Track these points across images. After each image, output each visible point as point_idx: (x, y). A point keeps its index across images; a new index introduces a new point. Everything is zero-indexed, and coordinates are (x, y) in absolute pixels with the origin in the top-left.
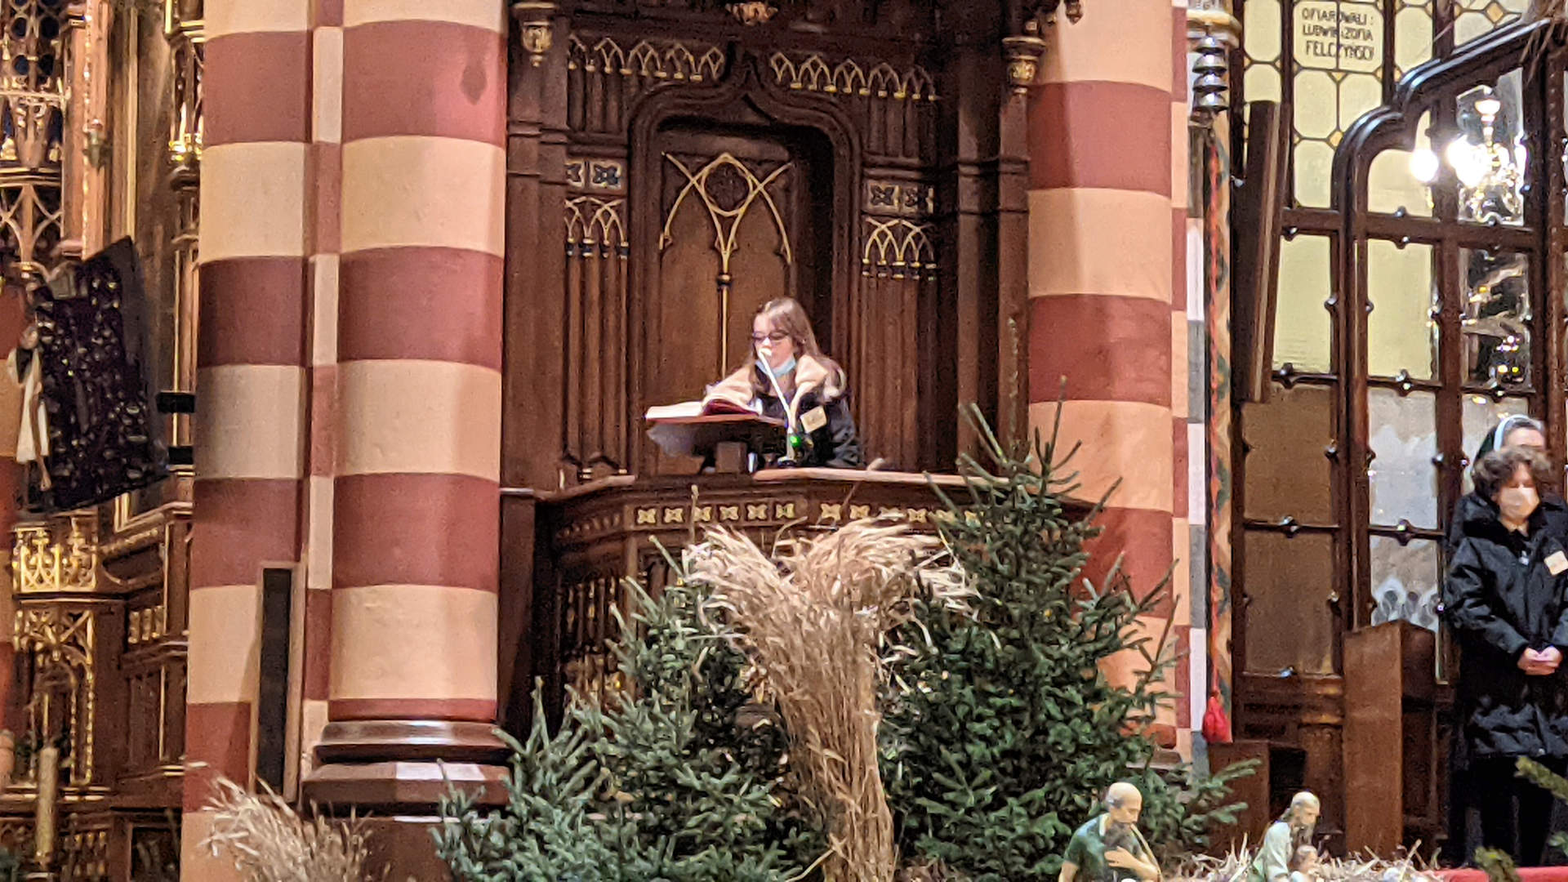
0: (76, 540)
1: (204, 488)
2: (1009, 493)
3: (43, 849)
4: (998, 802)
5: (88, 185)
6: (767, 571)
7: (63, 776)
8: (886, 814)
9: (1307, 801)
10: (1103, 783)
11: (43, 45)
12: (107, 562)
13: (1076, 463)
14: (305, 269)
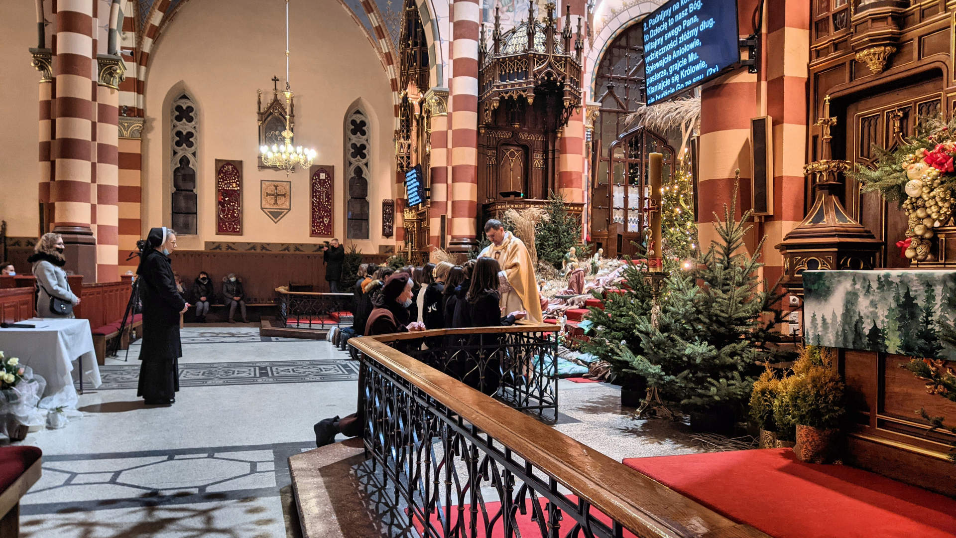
0: (413, 211)
1: (432, 203)
2: (556, 202)
3: (409, 259)
4: (553, 250)
5: (414, 156)
6: (518, 215)
7: (412, 247)
8: (536, 252)
9: (601, 250)
10: (569, 248)
11: (407, 134)
12: (418, 215)
13: (566, 198)
14: (447, 168)
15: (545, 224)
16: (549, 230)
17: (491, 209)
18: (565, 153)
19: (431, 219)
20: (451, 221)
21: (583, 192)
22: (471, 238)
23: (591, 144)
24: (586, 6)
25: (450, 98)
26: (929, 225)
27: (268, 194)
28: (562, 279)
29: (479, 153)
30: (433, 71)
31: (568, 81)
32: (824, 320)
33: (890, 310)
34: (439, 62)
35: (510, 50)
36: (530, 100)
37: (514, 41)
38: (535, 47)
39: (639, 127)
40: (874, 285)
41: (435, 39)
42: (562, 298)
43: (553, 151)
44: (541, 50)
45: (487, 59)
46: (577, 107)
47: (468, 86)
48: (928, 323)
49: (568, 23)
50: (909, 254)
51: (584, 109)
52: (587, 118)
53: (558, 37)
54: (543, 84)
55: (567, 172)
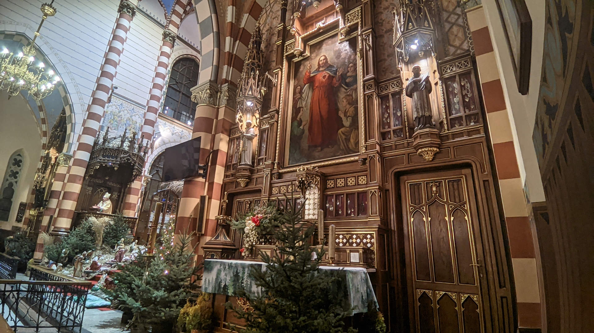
1: (47, 208)
2: (119, 216)
4: (112, 239)
5: (45, 183)
6: (96, 220)
8: (102, 240)
9: (137, 241)
10: (121, 238)
11: (44, 171)
13: (125, 214)
14: (61, 192)
15: (110, 225)
16: (113, 229)
17: (82, 215)
18: (130, 194)
19: (44, 217)
20: (56, 219)
21: (135, 213)
22: (65, 229)
23: (144, 192)
24: (153, 137)
25: (73, 159)
26: (250, 244)
28: (113, 254)
29: (82, 188)
30: (66, 146)
31: (137, 164)
32: (209, 281)
33: (231, 277)
34: (71, 141)
35: (111, 145)
36: (116, 169)
37: (114, 142)
38: (124, 147)
39: (166, 189)
40: (227, 267)
41: (71, 131)
42: (109, 264)
43: (124, 193)
44: (127, 149)
45: (98, 146)
46: (139, 176)
47: (85, 156)
48: (242, 283)
49: (142, 141)
50: (243, 254)
51: (143, 177)
52: (144, 181)
53: (136, 146)
54: (124, 163)
55: (129, 203)
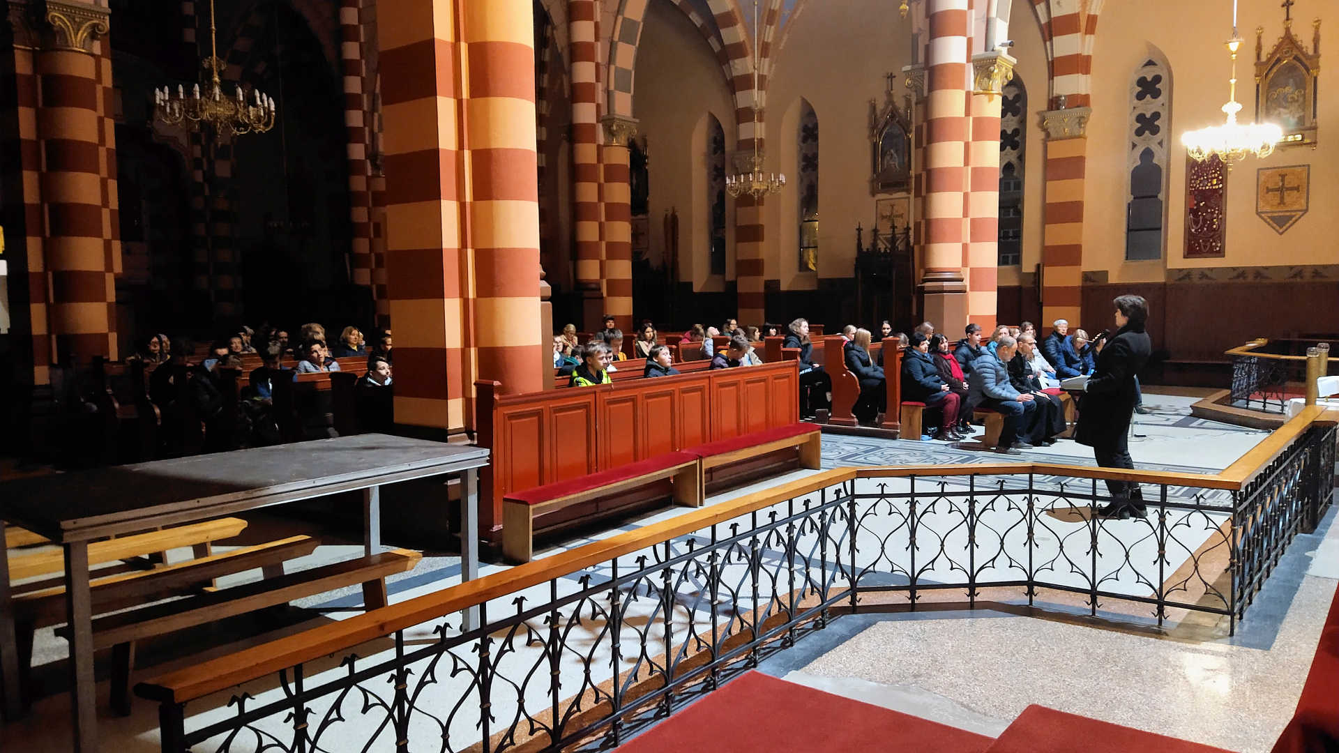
27: (1268, 190)
